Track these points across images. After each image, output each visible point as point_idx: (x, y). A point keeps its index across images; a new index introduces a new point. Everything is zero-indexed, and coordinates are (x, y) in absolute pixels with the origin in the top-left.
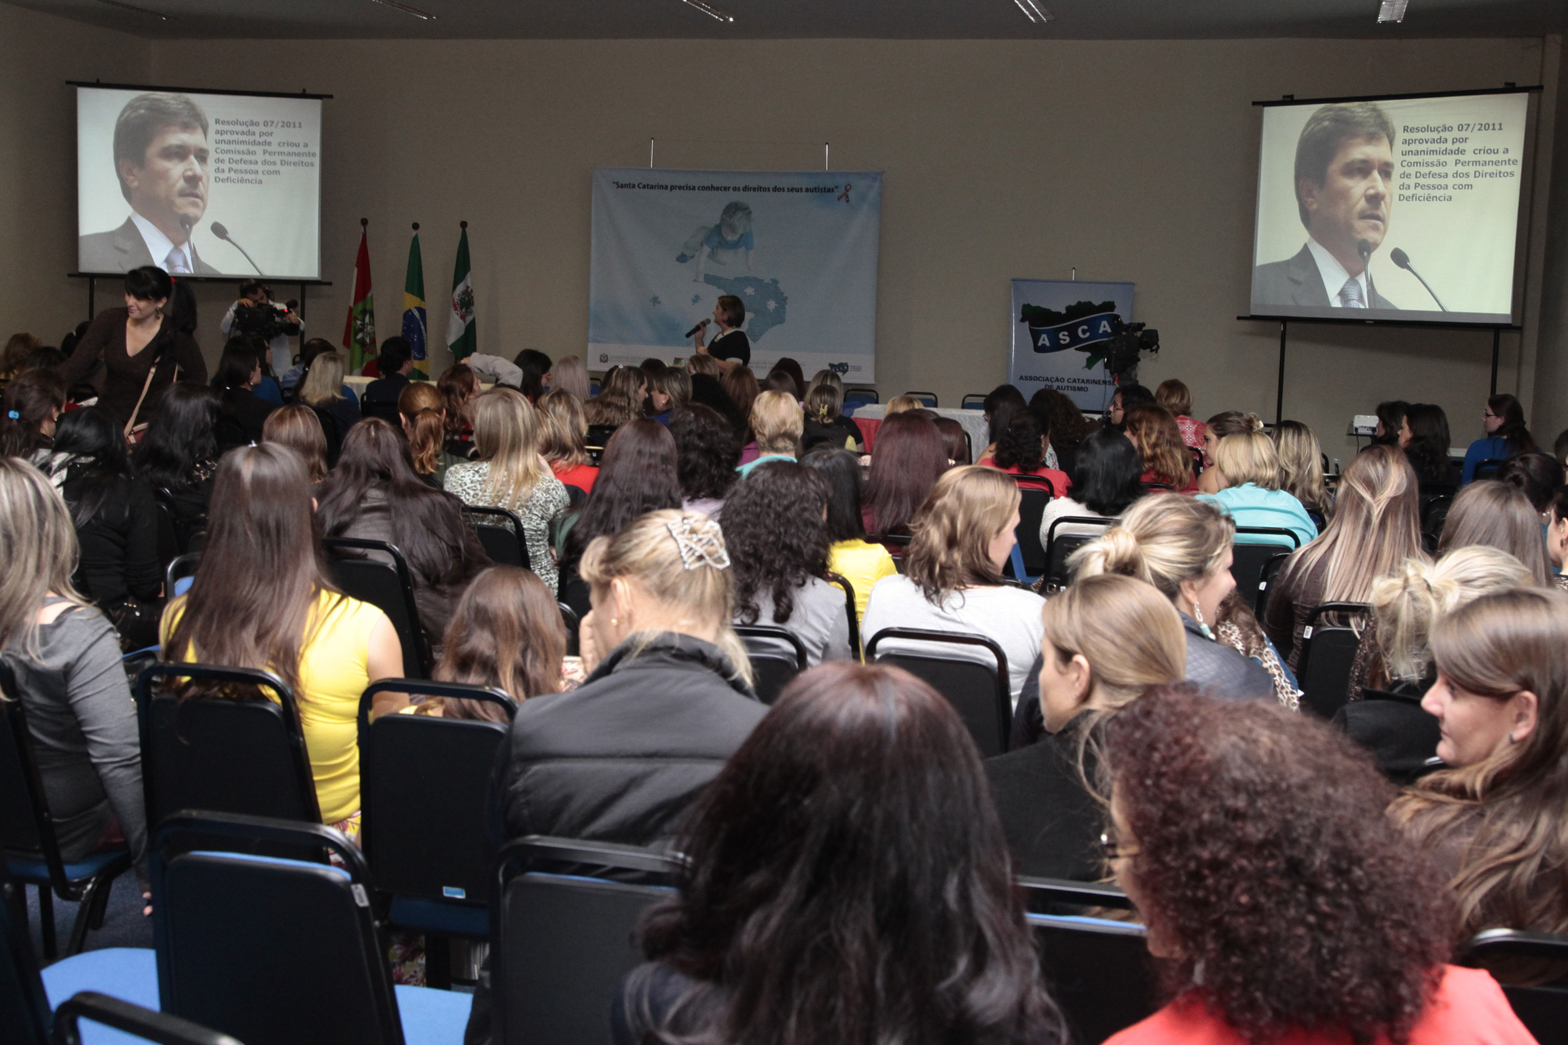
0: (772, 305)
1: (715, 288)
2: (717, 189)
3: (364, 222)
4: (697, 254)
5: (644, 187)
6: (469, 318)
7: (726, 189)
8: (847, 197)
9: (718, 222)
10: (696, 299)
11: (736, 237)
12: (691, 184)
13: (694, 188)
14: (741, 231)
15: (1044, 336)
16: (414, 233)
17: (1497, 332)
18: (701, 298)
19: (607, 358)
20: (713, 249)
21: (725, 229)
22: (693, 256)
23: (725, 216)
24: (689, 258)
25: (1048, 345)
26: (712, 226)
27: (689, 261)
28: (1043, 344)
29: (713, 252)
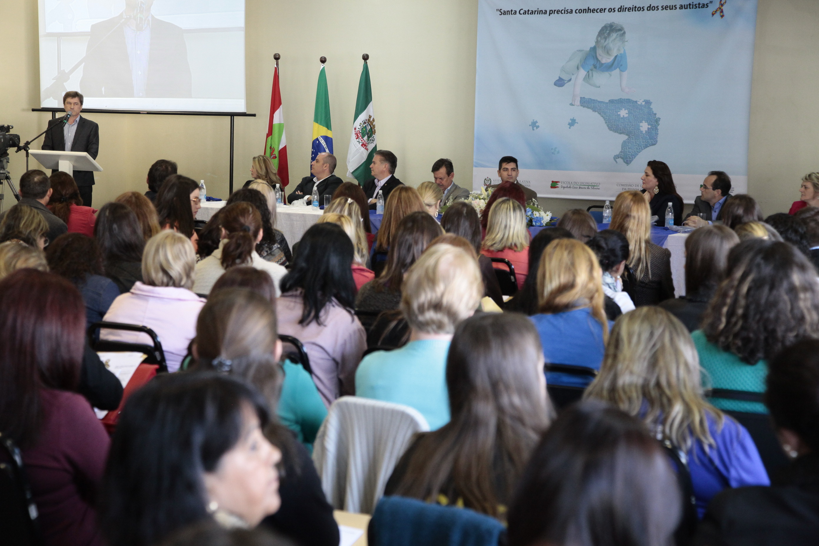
0: (644, 127)
1: (590, 111)
2: (593, 11)
3: (277, 58)
4: (573, 78)
5: (525, 13)
6: (371, 147)
7: (602, 10)
8: (722, 12)
9: (593, 44)
10: (573, 123)
11: (611, 59)
12: (569, 8)
13: (571, 11)
14: (615, 53)
16: (322, 66)
18: (577, 121)
19: (491, 182)
20: (588, 72)
21: (599, 52)
22: (570, 80)
23: (599, 39)
24: (566, 82)
26: (588, 49)
27: (566, 85)
29: (588, 75)
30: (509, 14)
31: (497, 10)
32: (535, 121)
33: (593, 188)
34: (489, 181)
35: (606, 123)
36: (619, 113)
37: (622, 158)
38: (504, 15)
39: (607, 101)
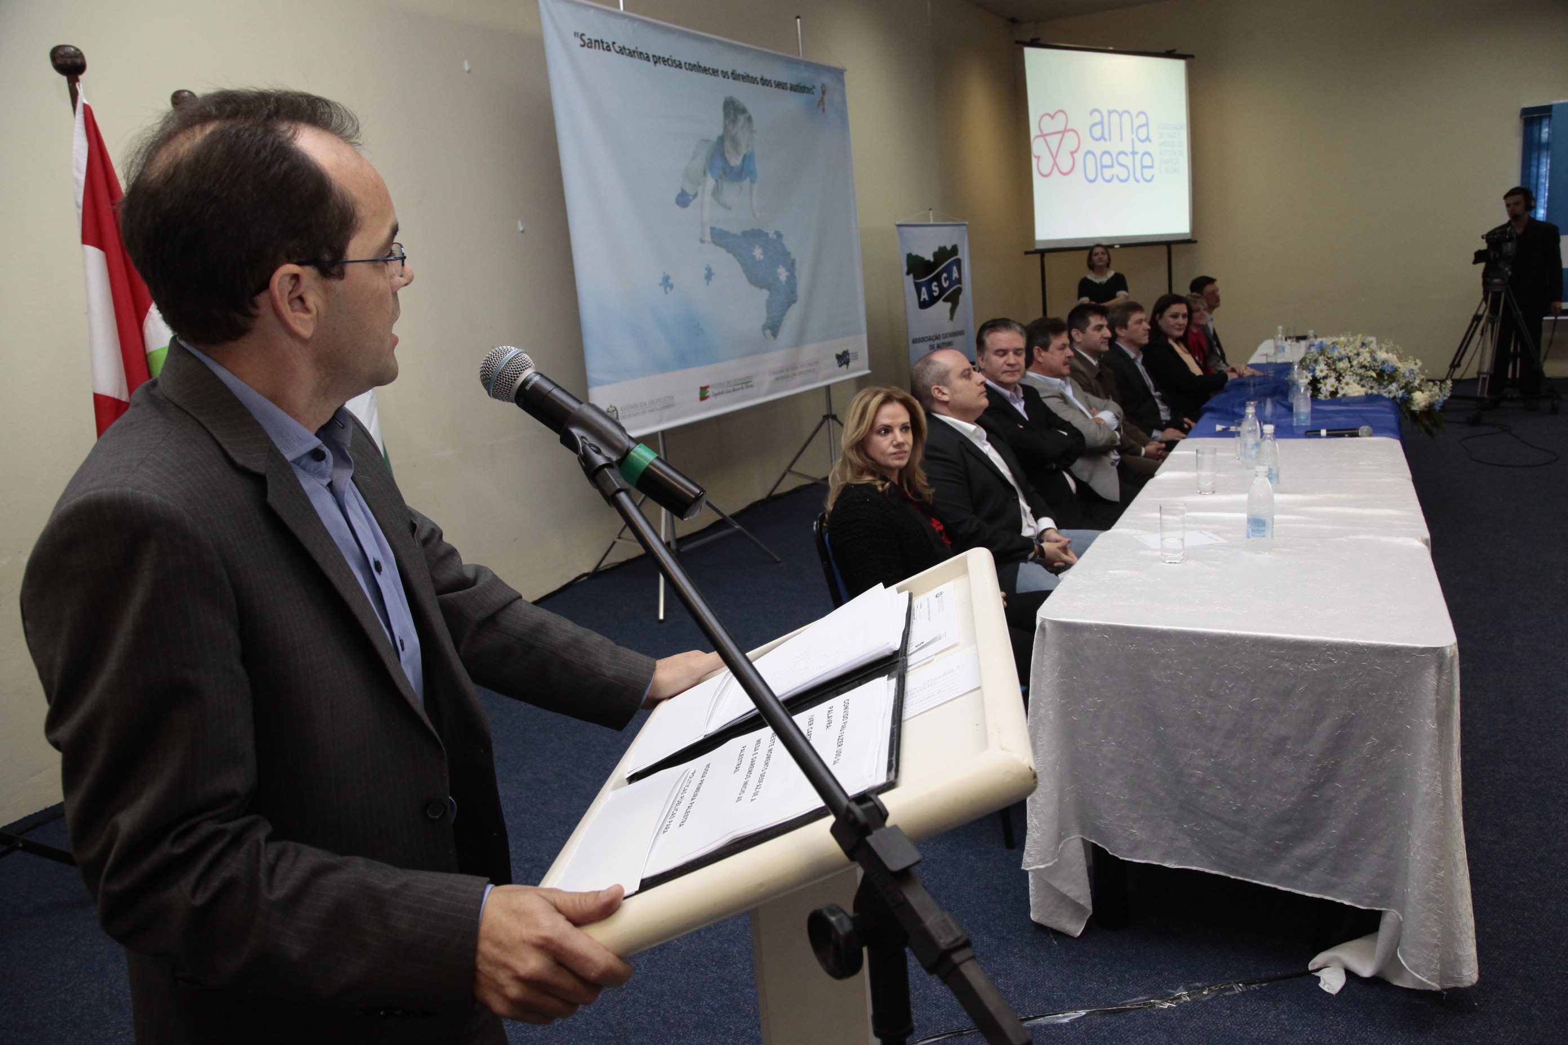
0: (783, 274)
1: (724, 252)
2: (705, 70)
3: (68, 65)
4: (700, 189)
5: (621, 51)
7: (714, 72)
8: (824, 103)
9: (720, 131)
10: (709, 274)
11: (738, 161)
13: (680, 65)
14: (743, 150)
15: (924, 289)
17: (1169, 246)
18: (713, 271)
19: (617, 413)
20: (717, 181)
21: (728, 146)
22: (695, 196)
23: (727, 122)
24: (691, 198)
25: (927, 299)
26: (714, 139)
27: (691, 204)
28: (924, 299)
29: (718, 187)
30: (599, 48)
31: (575, 33)
32: (666, 275)
33: (747, 387)
34: (615, 412)
35: (744, 270)
36: (754, 254)
37: (771, 329)
38: (590, 49)
39: (739, 234)
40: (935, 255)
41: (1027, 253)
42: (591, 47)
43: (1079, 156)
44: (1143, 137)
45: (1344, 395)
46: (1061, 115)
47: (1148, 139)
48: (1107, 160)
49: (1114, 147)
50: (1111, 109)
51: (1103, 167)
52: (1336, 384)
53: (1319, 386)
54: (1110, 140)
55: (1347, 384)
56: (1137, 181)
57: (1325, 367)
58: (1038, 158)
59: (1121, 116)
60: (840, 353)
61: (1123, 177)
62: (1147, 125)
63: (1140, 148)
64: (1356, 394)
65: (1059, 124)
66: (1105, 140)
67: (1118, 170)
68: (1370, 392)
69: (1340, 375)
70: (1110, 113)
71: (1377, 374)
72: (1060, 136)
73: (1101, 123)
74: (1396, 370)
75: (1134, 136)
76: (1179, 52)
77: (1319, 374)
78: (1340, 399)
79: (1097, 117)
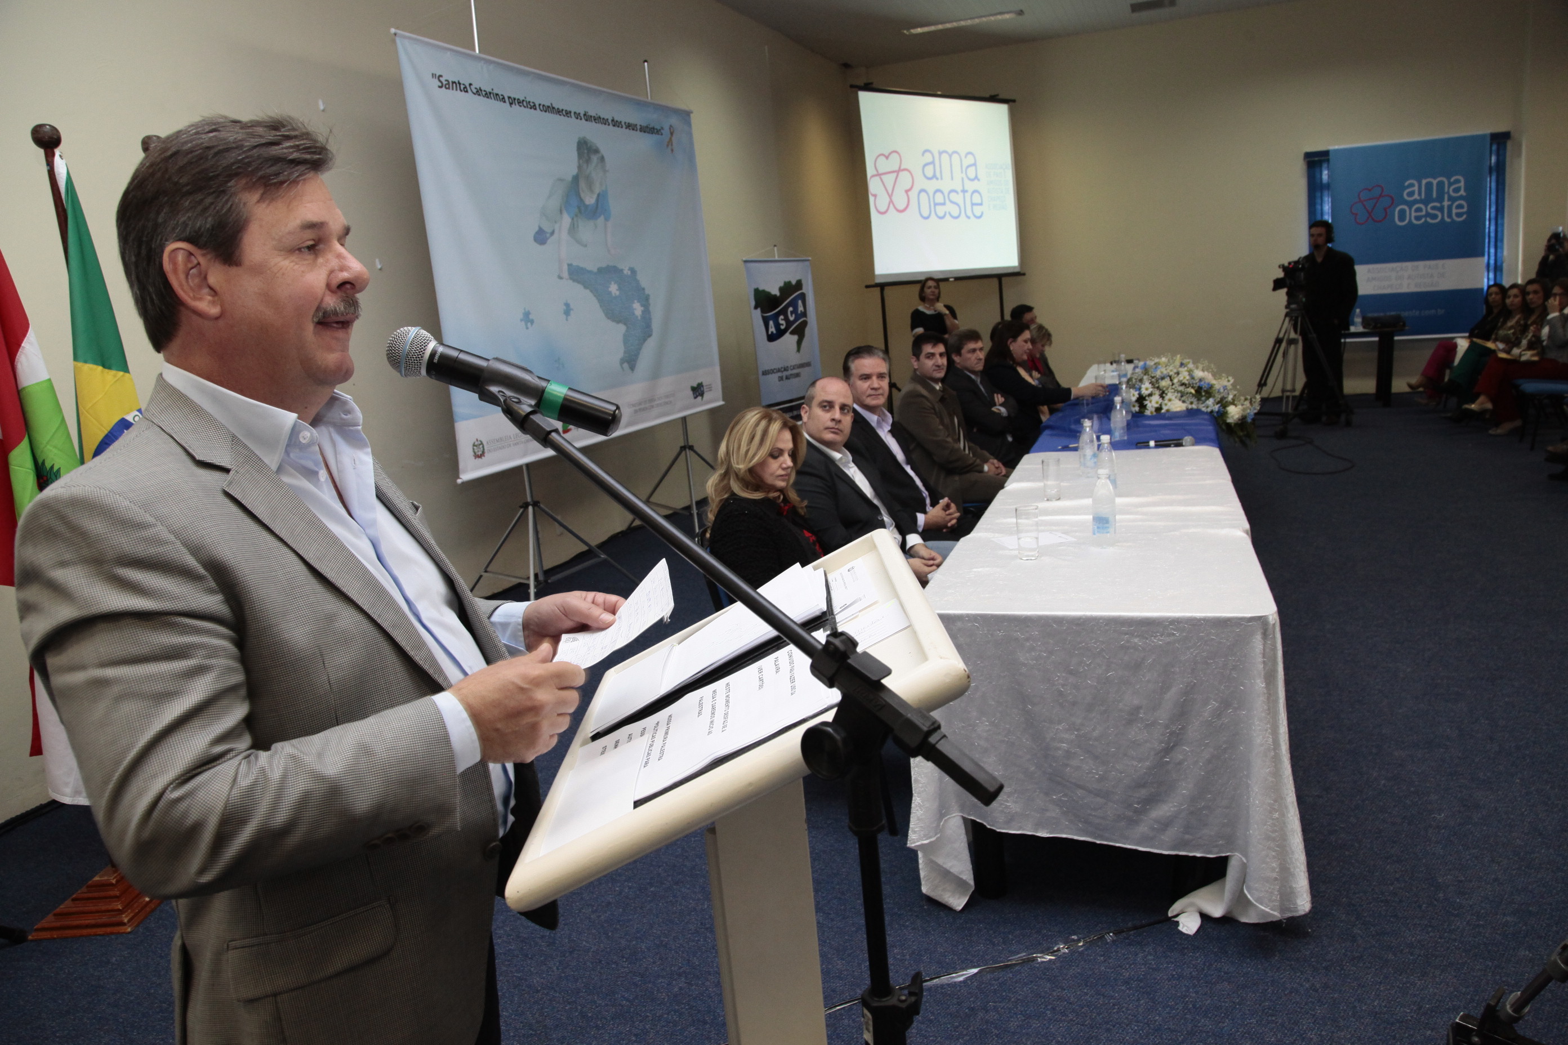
0: (638, 309)
2: (559, 112)
4: (557, 226)
5: (478, 93)
7: (567, 114)
8: (672, 144)
9: (576, 171)
10: (568, 310)
11: (592, 199)
12: (530, 98)
13: (535, 106)
14: (597, 191)
15: (771, 323)
17: (999, 278)
18: (572, 306)
19: (483, 447)
20: (573, 219)
21: (582, 184)
22: (553, 233)
23: (581, 162)
24: (548, 235)
25: (775, 332)
26: (570, 178)
27: (549, 241)
28: (772, 332)
29: (574, 225)
30: (457, 90)
31: (433, 74)
32: (527, 310)
34: (481, 446)
35: (601, 306)
36: (610, 289)
37: (628, 363)
38: (448, 90)
39: (595, 270)
40: (781, 289)
41: (867, 287)
42: (449, 88)
43: (913, 194)
44: (972, 175)
45: (1168, 411)
46: (895, 155)
47: (976, 178)
48: (939, 198)
49: (946, 185)
50: (941, 150)
51: (936, 204)
52: (1160, 401)
53: (1146, 403)
54: (942, 179)
55: (1170, 400)
56: (969, 218)
57: (1150, 386)
58: (875, 196)
59: (950, 156)
60: (695, 385)
61: (956, 214)
62: (975, 165)
63: (970, 186)
64: (1178, 409)
65: (893, 164)
66: (937, 179)
67: (950, 208)
68: (1190, 407)
69: (1163, 392)
70: (940, 153)
71: (1196, 391)
72: (895, 175)
73: (933, 163)
74: (1211, 387)
75: (964, 175)
76: (1001, 97)
77: (1144, 392)
78: (1165, 414)
79: (928, 158)
